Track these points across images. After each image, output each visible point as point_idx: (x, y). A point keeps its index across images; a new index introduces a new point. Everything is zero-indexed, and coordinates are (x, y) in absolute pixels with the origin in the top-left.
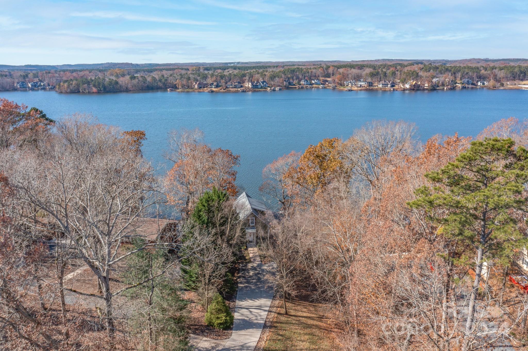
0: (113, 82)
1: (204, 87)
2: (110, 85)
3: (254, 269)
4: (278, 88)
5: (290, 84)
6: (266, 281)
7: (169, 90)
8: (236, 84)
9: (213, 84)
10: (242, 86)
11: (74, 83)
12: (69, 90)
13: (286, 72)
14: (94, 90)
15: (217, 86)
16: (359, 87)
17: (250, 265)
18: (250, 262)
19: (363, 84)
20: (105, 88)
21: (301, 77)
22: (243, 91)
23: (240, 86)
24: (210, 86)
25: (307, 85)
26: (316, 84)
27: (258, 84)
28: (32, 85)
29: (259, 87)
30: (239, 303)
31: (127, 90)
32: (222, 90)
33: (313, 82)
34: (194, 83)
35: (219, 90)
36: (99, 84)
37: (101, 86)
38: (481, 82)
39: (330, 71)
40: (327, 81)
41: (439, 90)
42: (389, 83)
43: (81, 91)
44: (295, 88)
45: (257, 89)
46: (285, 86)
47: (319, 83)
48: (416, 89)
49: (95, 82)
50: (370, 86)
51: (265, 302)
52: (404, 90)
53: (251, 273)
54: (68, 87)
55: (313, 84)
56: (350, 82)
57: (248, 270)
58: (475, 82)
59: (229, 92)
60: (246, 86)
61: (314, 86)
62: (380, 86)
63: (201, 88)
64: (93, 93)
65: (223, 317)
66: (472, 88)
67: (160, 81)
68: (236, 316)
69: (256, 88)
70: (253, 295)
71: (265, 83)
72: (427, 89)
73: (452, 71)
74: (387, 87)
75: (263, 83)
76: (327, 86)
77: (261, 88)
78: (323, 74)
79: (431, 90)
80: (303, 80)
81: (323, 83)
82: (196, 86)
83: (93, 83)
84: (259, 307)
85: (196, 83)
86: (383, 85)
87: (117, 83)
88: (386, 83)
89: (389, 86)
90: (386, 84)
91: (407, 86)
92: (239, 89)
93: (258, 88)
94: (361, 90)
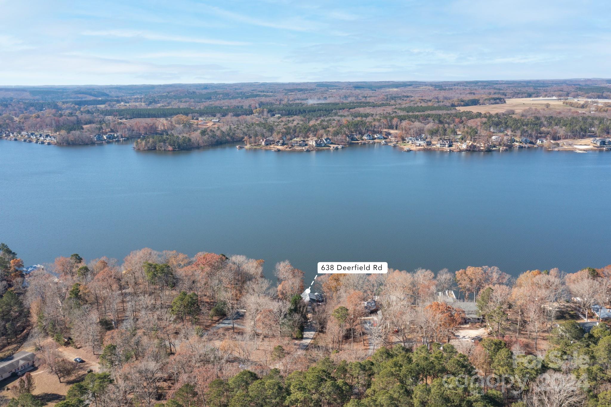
0: (187, 140)
1: (271, 144)
2: (183, 143)
3: (310, 322)
4: (341, 146)
5: (353, 139)
6: (313, 326)
7: (237, 147)
8: (301, 142)
9: (279, 142)
10: (306, 145)
11: (151, 141)
12: (146, 148)
13: (350, 126)
14: (170, 148)
15: (283, 144)
16: (418, 146)
17: (309, 321)
18: (309, 319)
19: (422, 143)
20: (179, 146)
21: (364, 131)
22: (308, 151)
23: (304, 145)
24: (276, 144)
25: (369, 140)
26: (379, 138)
27: (322, 142)
28: (107, 137)
29: (323, 145)
30: (305, 333)
31: (198, 147)
32: (288, 149)
33: (376, 136)
34: (262, 140)
35: (285, 148)
36: (174, 142)
37: (176, 145)
38: (540, 140)
39: (395, 122)
40: (390, 134)
41: (494, 151)
42: (446, 143)
43: (157, 149)
44: (358, 143)
45: (321, 148)
46: (348, 143)
47: (381, 137)
48: (472, 150)
49: (171, 140)
50: (428, 145)
51: (313, 333)
52: (461, 151)
53: (309, 323)
54: (146, 145)
55: (375, 139)
56: (411, 139)
57: (308, 323)
58: (534, 141)
59: (294, 151)
60: (310, 143)
61: (376, 141)
62: (439, 146)
63: (267, 145)
64: (169, 151)
65: (301, 336)
66: (529, 148)
67: (228, 135)
68: (304, 336)
69: (319, 146)
70: (309, 331)
71: (328, 140)
72: (482, 151)
73: (513, 128)
74: (444, 147)
75: (326, 140)
76: (389, 140)
77: (324, 146)
78: (387, 126)
79: (486, 151)
80: (366, 135)
81: (385, 137)
82: (263, 143)
83: (168, 141)
84: (311, 334)
85: (263, 140)
86: (441, 144)
87: (190, 140)
88: (444, 143)
89: (447, 146)
90: (444, 145)
91: (464, 146)
92: (304, 148)
93: (321, 146)
94: (419, 150)
